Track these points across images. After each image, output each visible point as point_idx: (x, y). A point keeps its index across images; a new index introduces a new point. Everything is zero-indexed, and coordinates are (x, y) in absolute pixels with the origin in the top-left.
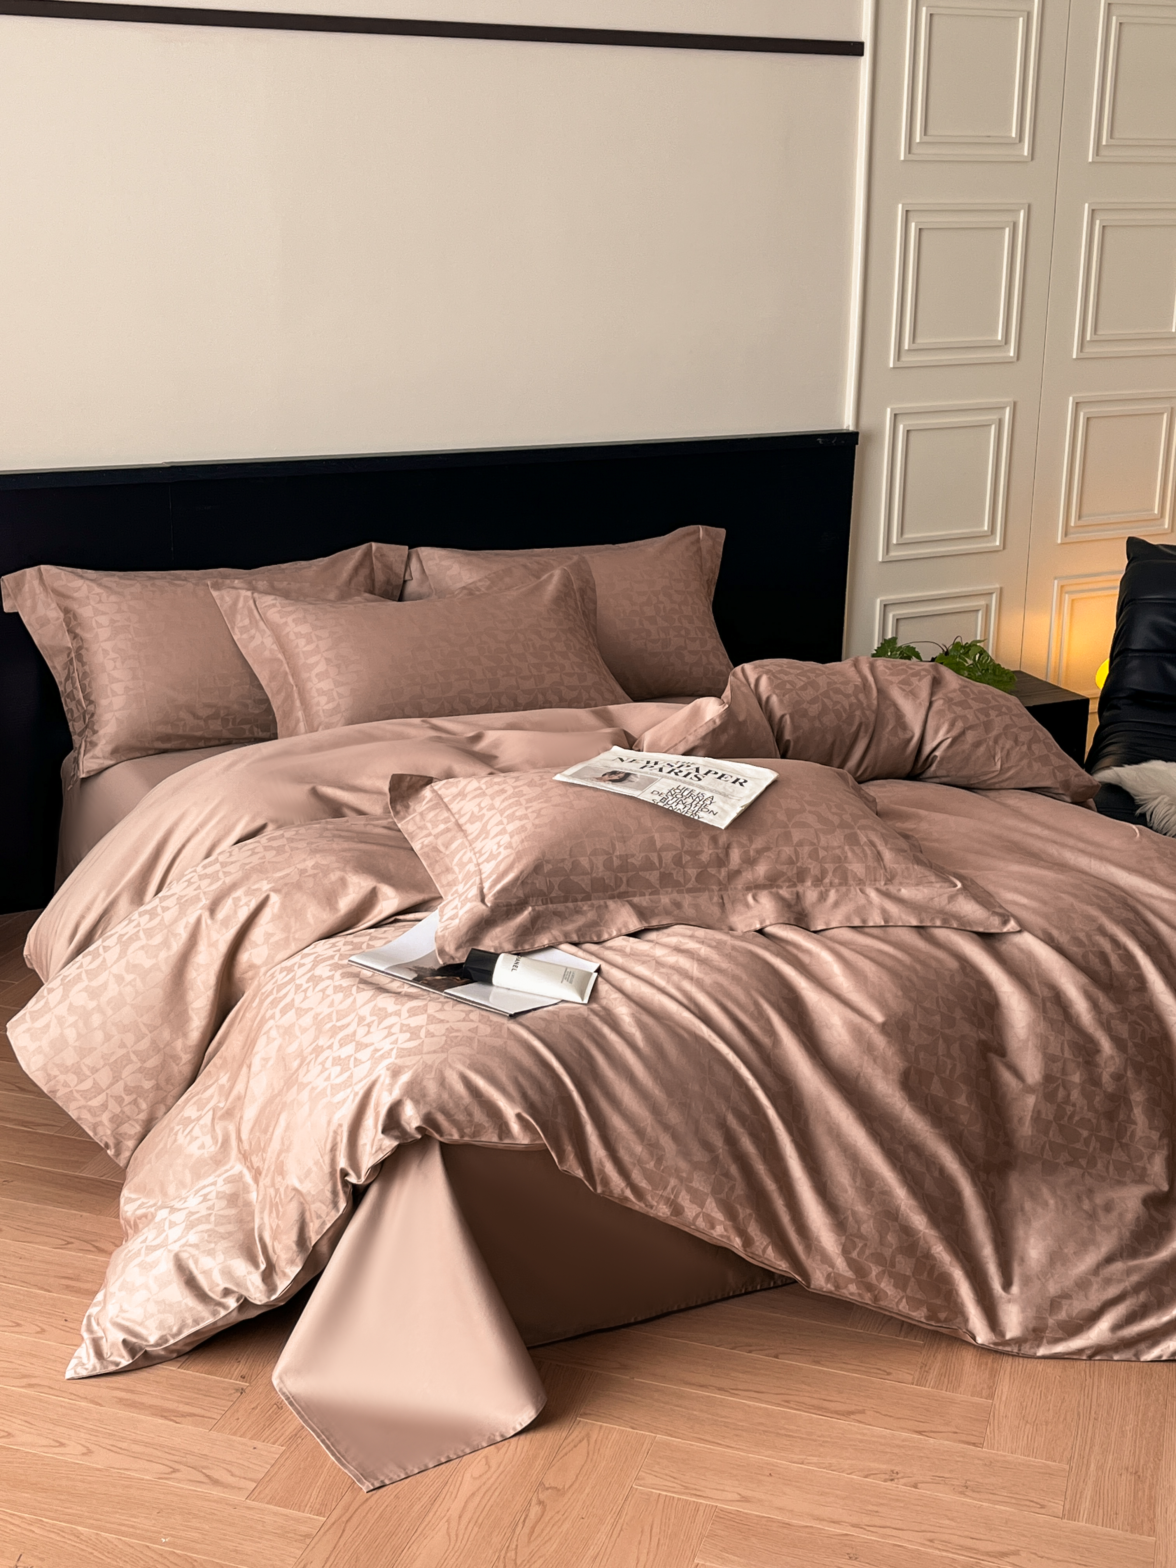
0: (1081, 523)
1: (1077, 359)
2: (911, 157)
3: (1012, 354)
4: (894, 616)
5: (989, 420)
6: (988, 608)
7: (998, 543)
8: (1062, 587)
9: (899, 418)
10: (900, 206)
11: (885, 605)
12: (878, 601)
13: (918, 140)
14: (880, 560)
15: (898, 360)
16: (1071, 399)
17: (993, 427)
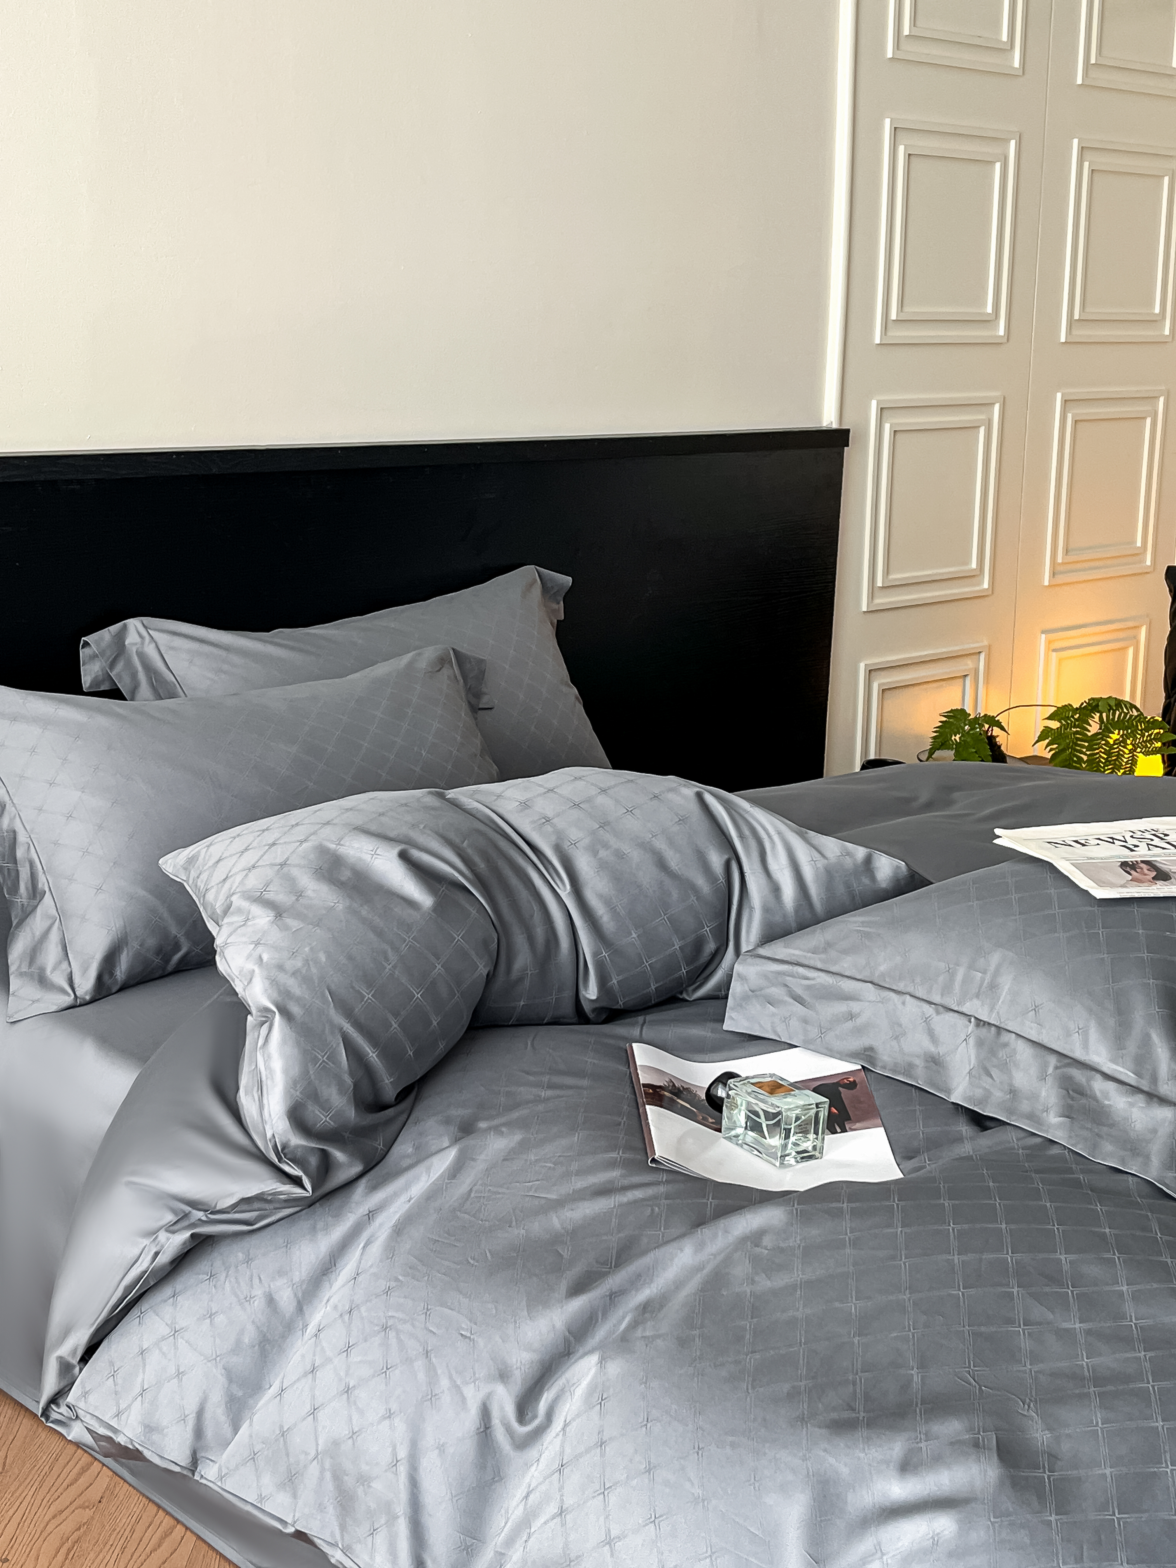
0: (1070, 558)
1: (1066, 342)
2: (900, 55)
3: (1001, 332)
4: (879, 685)
5: (979, 420)
6: (977, 671)
7: (986, 585)
8: (1049, 642)
9: (885, 412)
10: (887, 122)
11: (870, 671)
12: (862, 666)
13: (906, 31)
14: (864, 609)
15: (886, 334)
16: (1059, 396)
17: (982, 430)
